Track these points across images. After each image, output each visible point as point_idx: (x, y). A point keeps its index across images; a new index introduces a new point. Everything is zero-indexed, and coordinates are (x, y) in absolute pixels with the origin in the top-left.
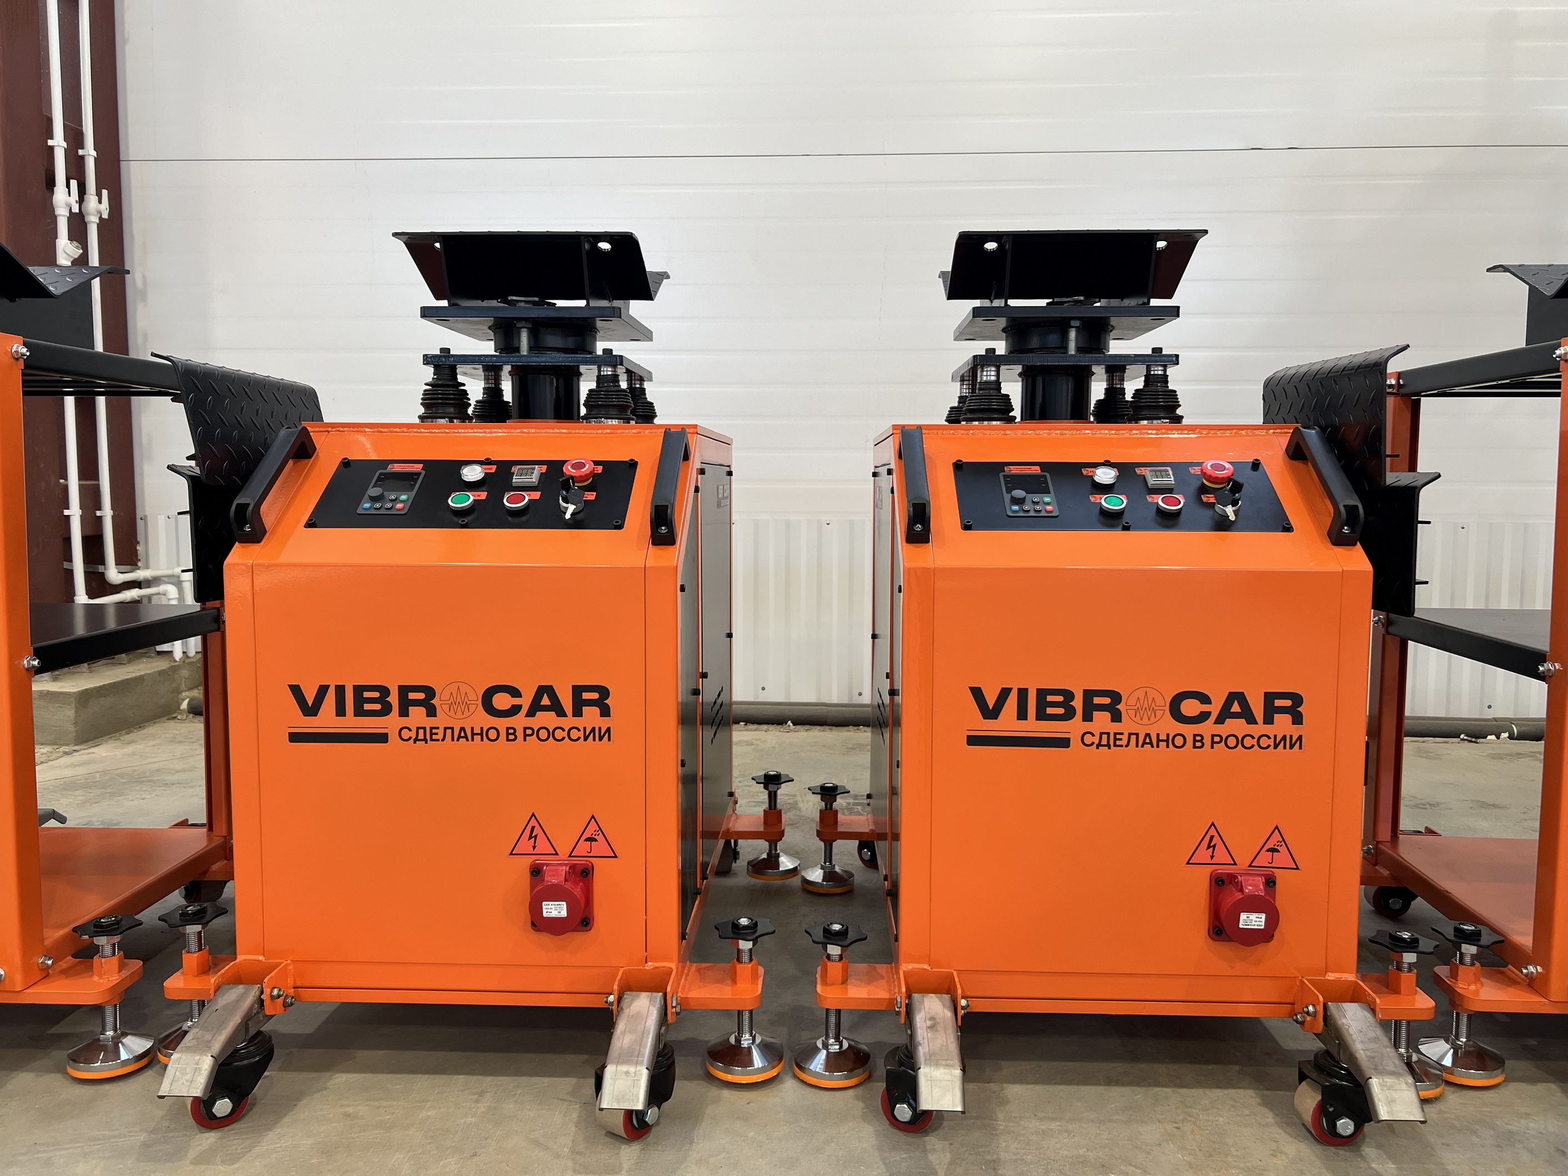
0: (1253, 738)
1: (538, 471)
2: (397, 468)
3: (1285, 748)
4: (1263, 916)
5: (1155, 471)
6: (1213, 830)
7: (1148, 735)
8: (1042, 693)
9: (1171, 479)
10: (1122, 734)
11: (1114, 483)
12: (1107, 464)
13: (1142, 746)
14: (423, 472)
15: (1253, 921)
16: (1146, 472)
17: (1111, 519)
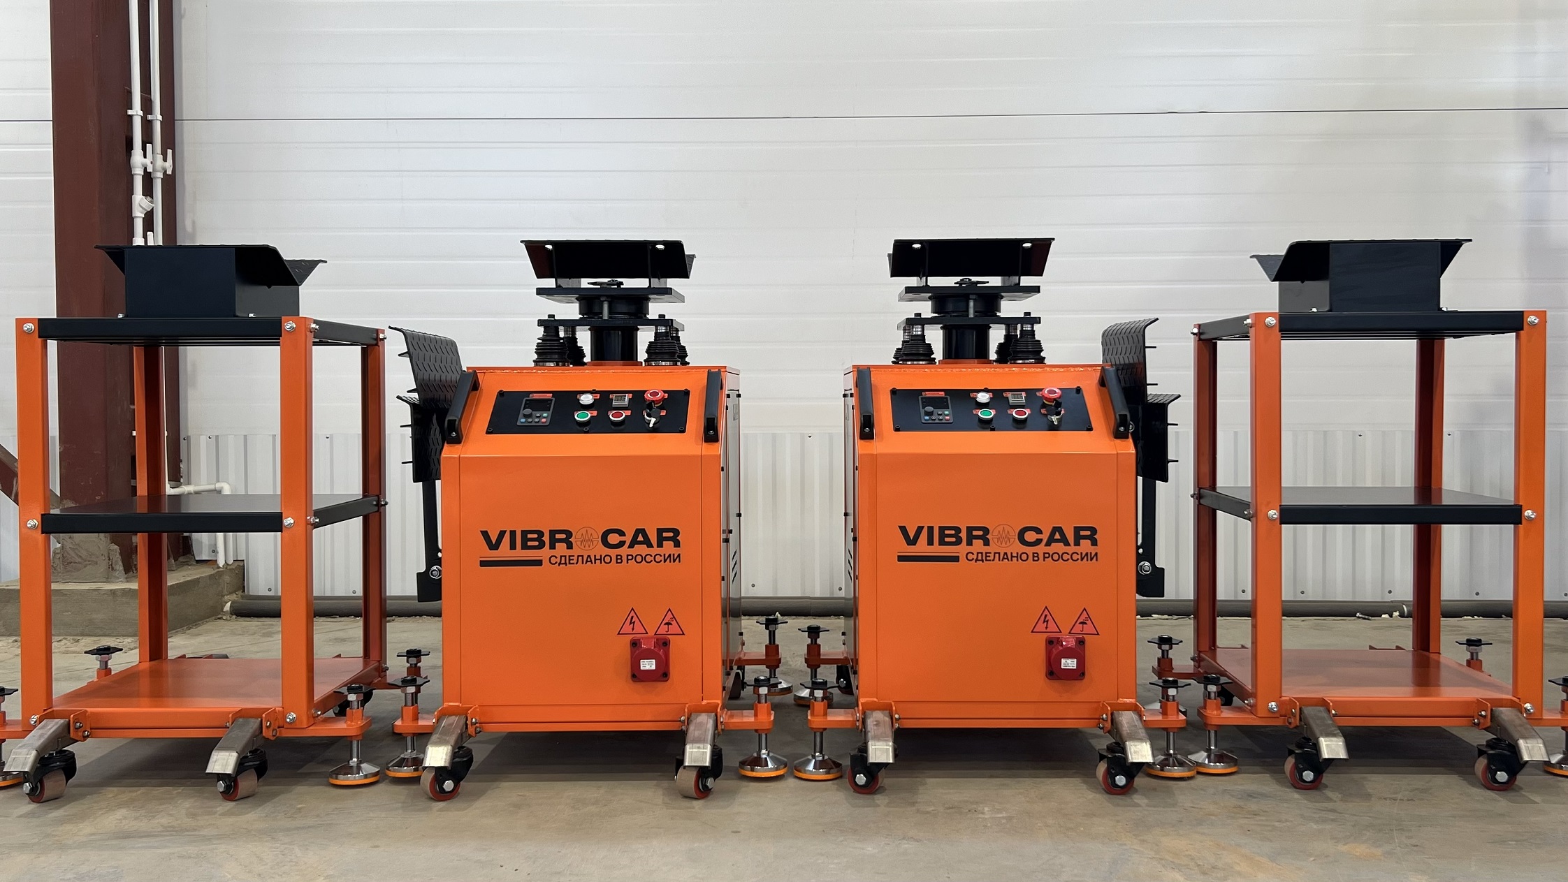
0: (1068, 554)
1: (628, 397)
2: (536, 396)
3: (1087, 560)
4: (1075, 660)
5: (1014, 395)
6: (1046, 611)
7: (1006, 553)
8: (942, 529)
9: (1023, 400)
10: (990, 553)
11: (988, 403)
12: (986, 390)
13: (1002, 560)
14: (554, 399)
15: (1069, 664)
16: (1009, 395)
17: (986, 425)
